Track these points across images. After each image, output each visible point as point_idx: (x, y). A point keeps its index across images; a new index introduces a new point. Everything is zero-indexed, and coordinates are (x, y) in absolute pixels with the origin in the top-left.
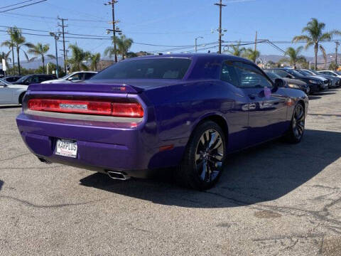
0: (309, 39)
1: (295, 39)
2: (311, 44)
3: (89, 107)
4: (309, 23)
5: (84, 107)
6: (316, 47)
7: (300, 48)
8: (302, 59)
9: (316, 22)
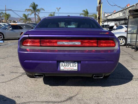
0: (32, 11)
1: (26, 10)
2: (33, 13)
3: (82, 43)
4: (32, 4)
5: (78, 43)
6: (35, 14)
7: (28, 14)
8: (30, 19)
9: (34, 4)
